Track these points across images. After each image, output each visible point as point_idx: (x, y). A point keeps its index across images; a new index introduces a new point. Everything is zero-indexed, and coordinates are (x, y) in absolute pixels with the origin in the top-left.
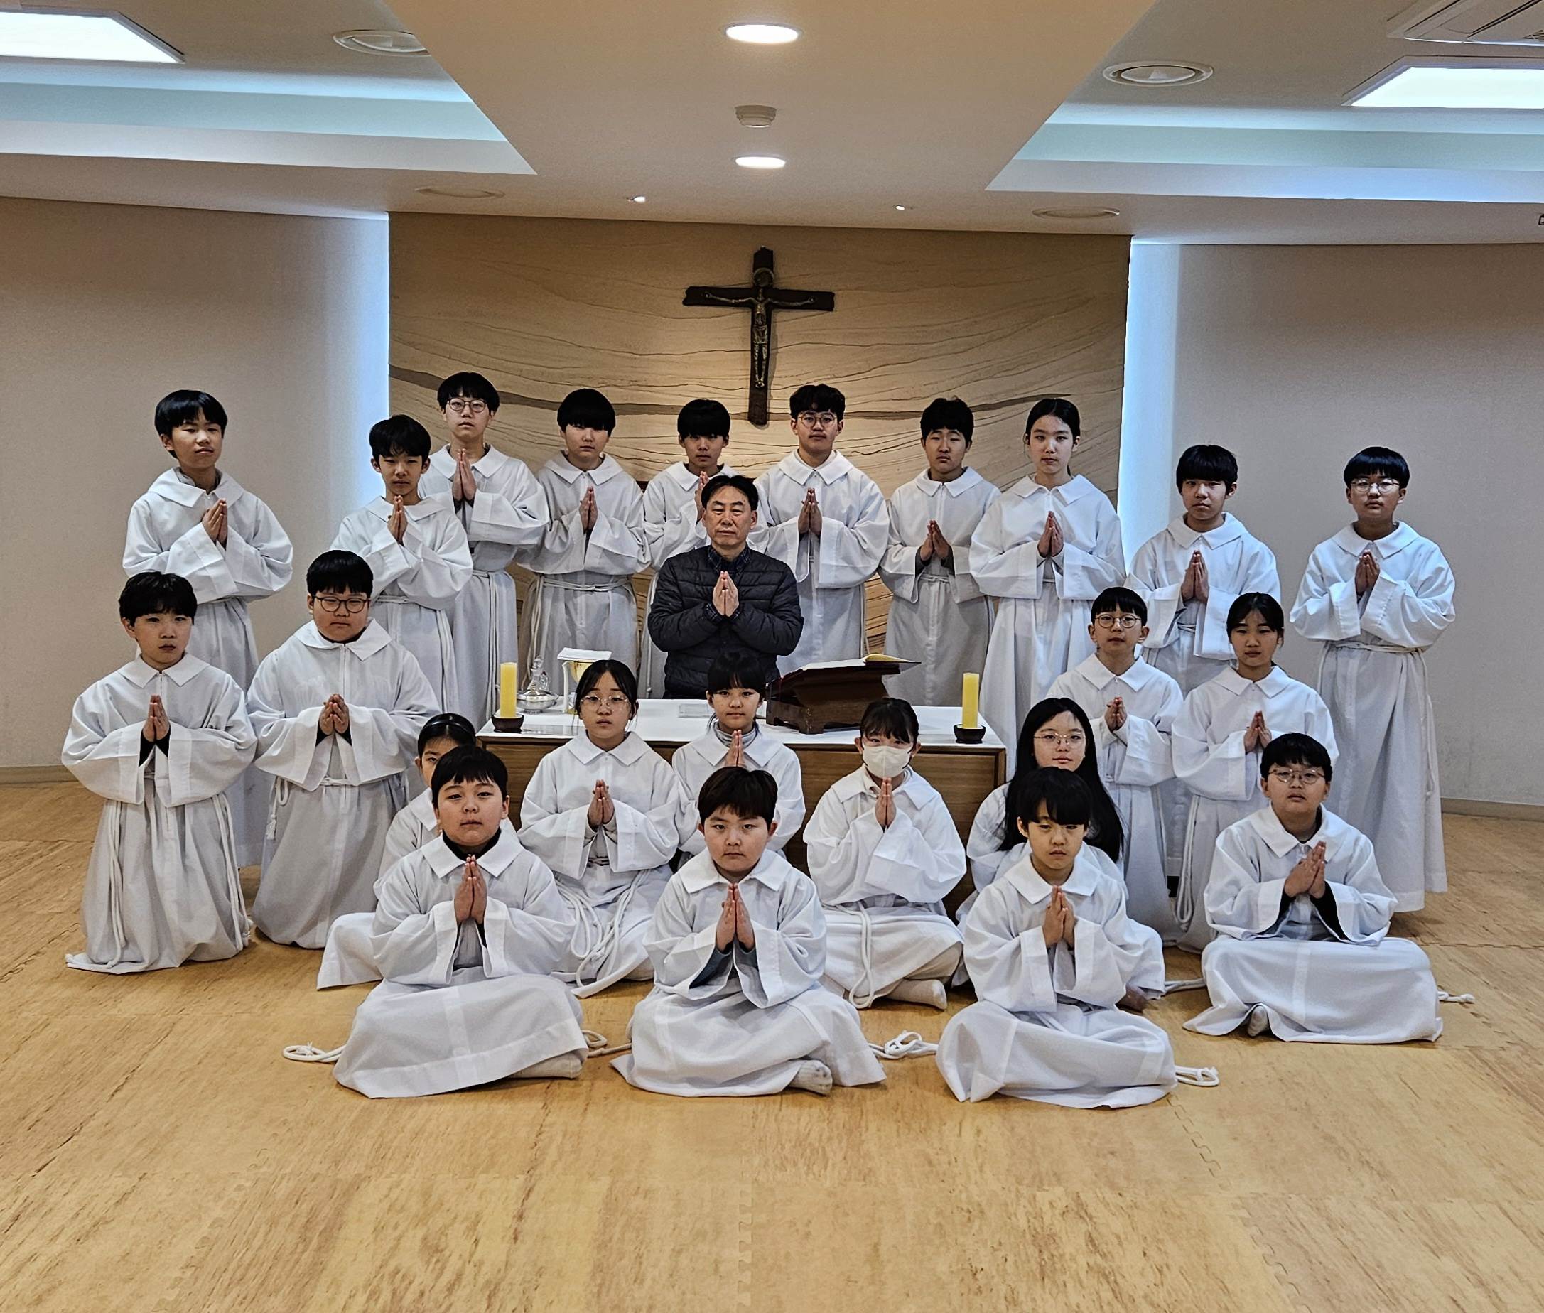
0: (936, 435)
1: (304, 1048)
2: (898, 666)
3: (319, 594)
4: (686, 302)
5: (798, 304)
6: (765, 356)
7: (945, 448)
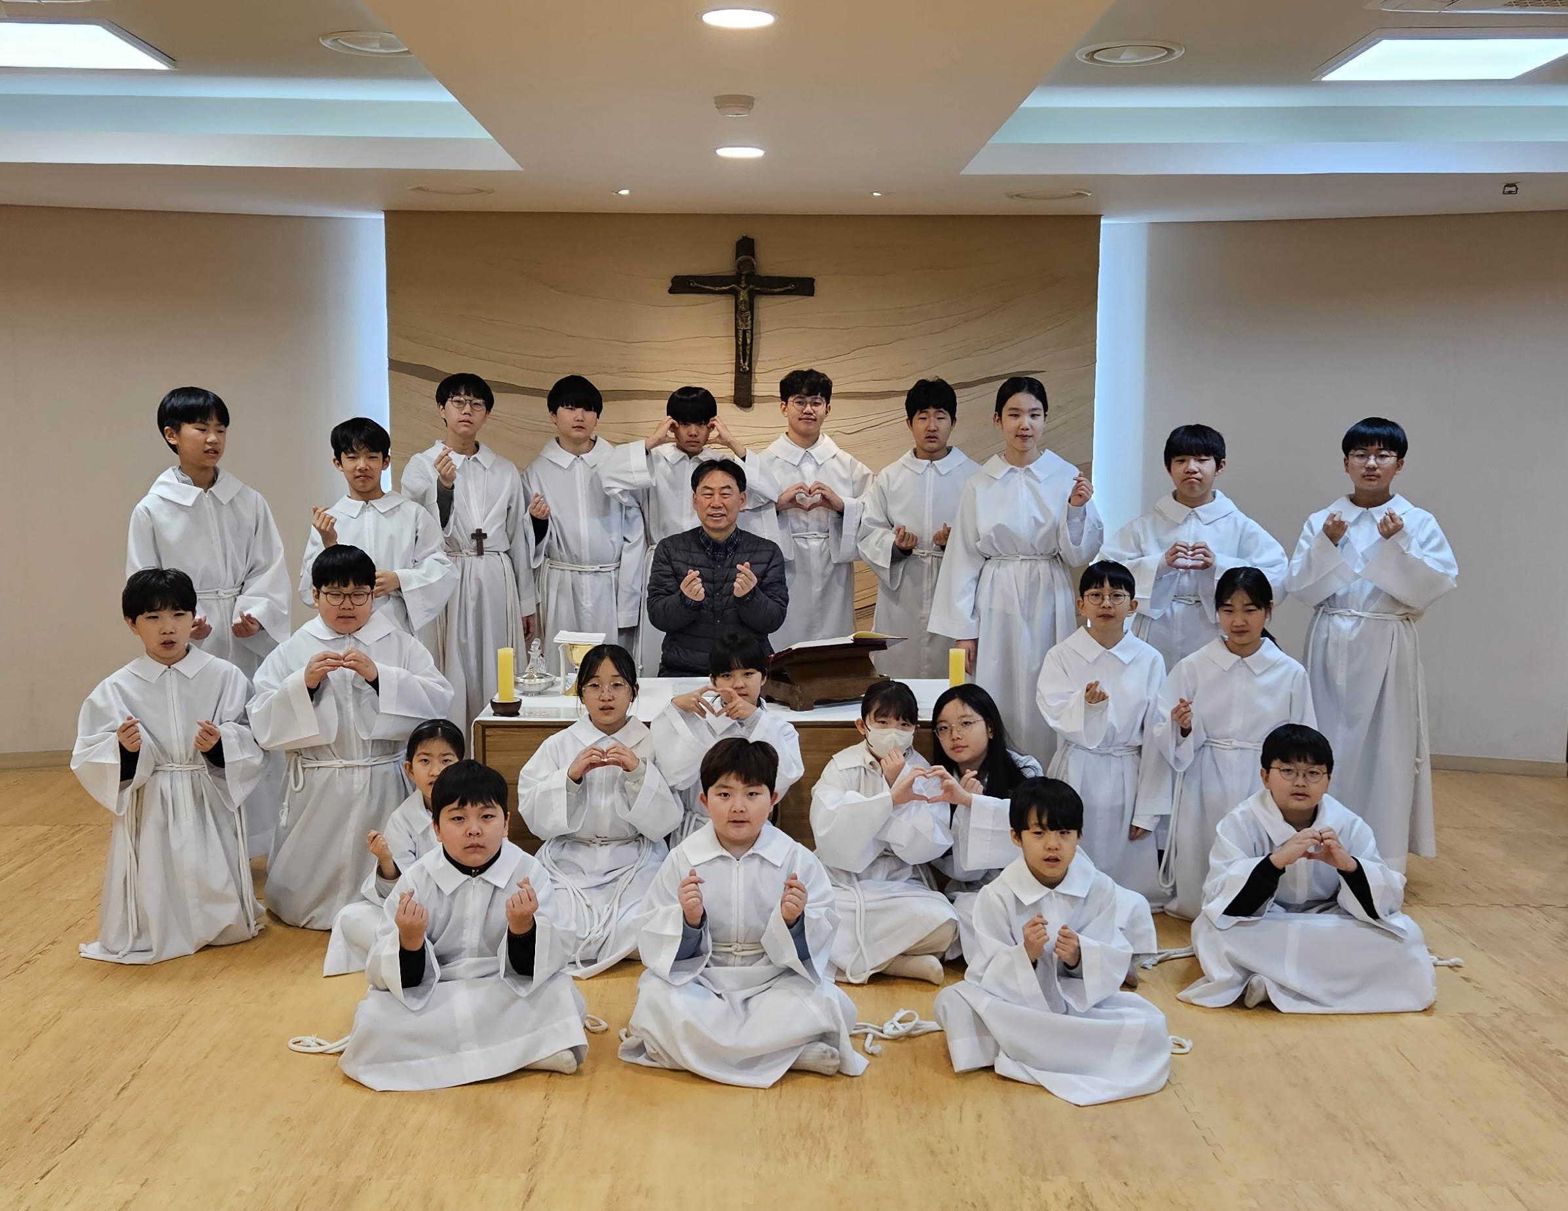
0: (923, 415)
1: (309, 1040)
2: (885, 643)
3: (324, 589)
4: (671, 291)
5: (782, 290)
6: (749, 341)
7: (933, 428)
